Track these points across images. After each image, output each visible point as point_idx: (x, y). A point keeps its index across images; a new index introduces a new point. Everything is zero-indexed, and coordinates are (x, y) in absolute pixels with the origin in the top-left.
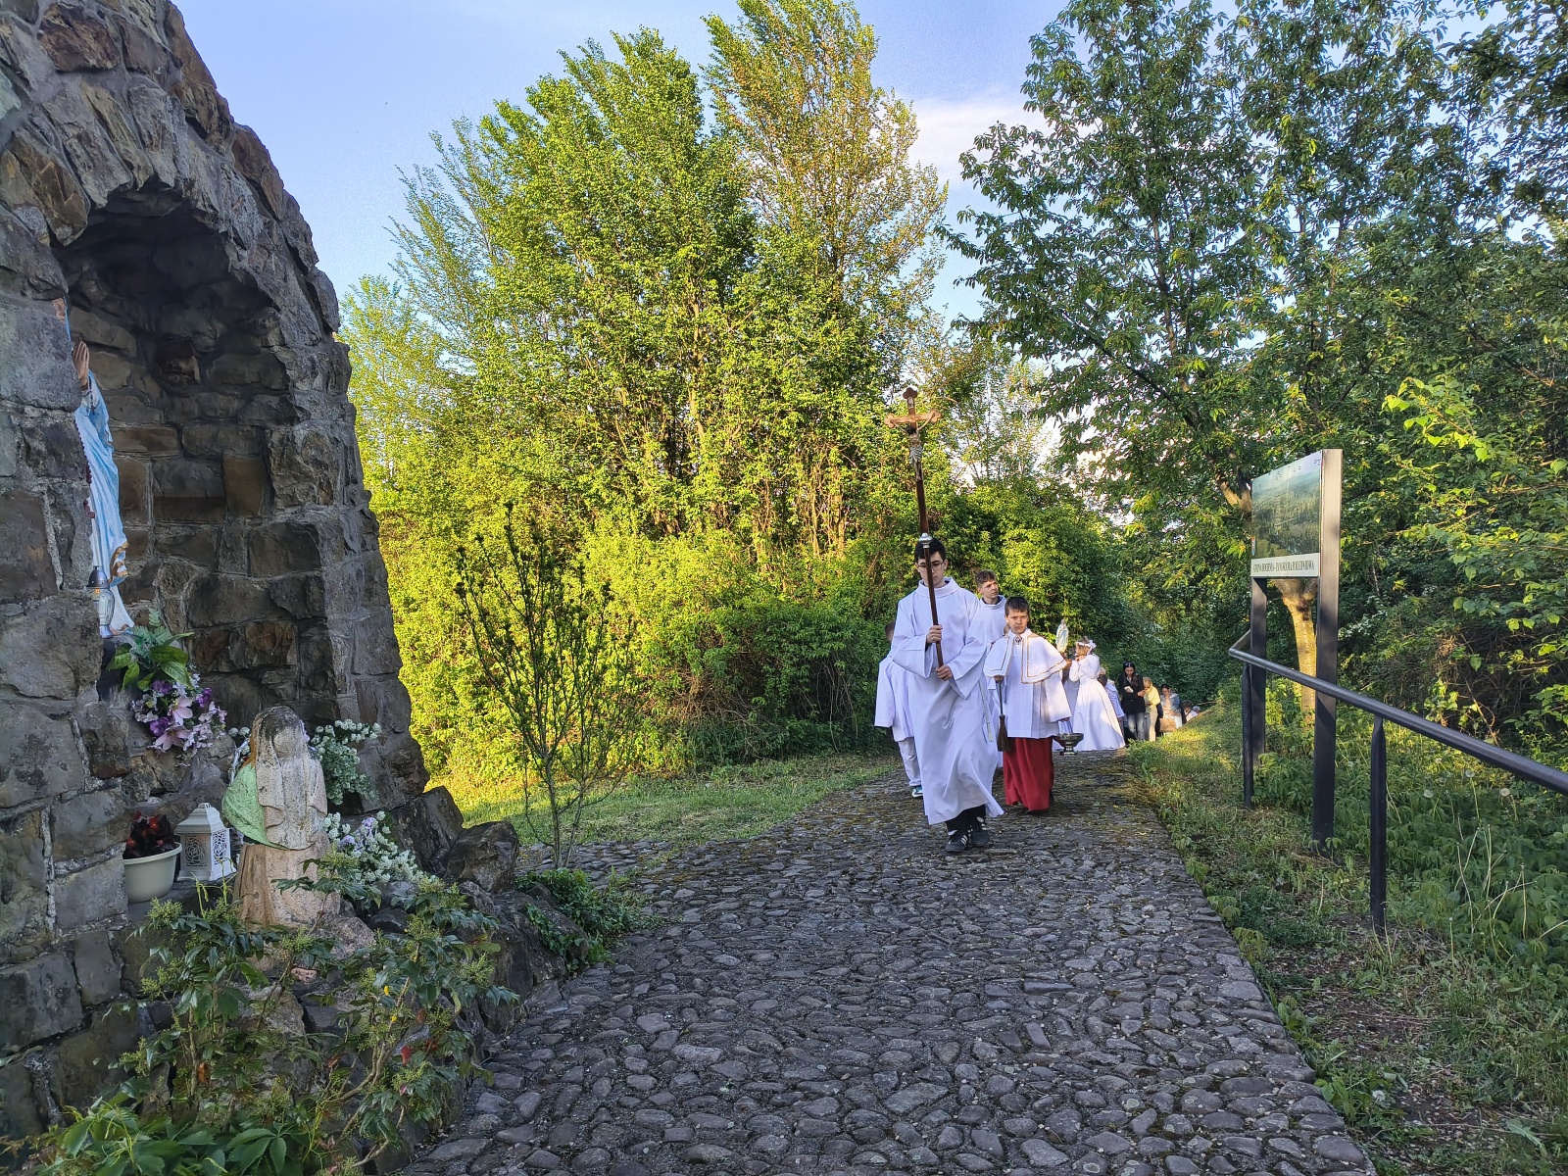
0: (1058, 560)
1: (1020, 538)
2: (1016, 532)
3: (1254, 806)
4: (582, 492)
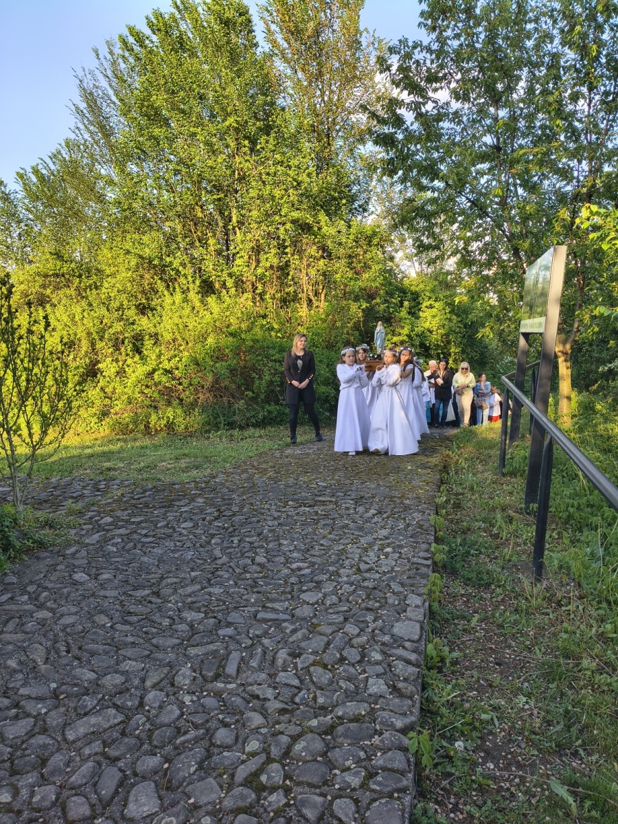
0: (450, 320)
1: (431, 307)
2: (429, 303)
3: (504, 475)
4: (167, 267)
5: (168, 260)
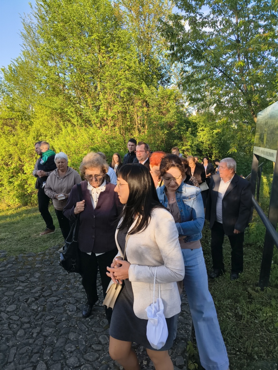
0: (213, 137)
1: (203, 130)
4: (65, 113)
5: (66, 110)
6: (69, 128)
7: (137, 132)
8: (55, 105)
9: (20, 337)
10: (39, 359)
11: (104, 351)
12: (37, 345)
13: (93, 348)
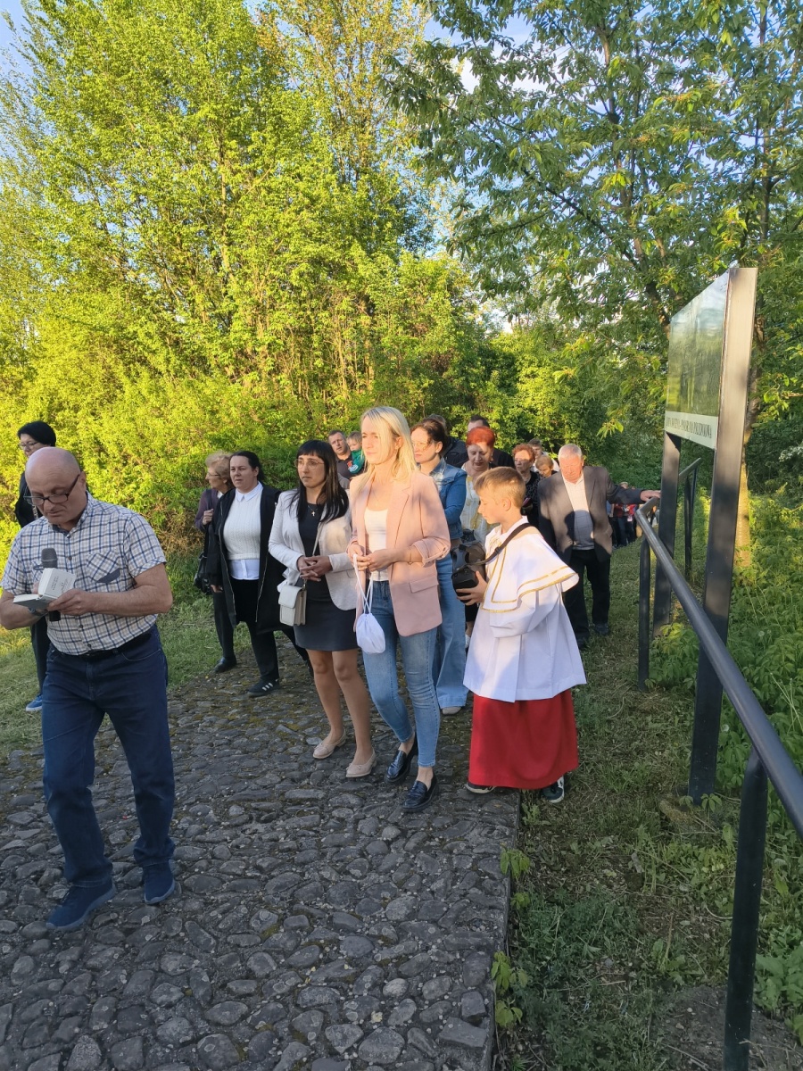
3: (648, 690)
4: (131, 339)
5: (131, 329)
6: (144, 383)
7: (345, 386)
8: (100, 316)
9: (20, 976)
10: (77, 1030)
11: (262, 994)
12: (71, 993)
13: (230, 991)
